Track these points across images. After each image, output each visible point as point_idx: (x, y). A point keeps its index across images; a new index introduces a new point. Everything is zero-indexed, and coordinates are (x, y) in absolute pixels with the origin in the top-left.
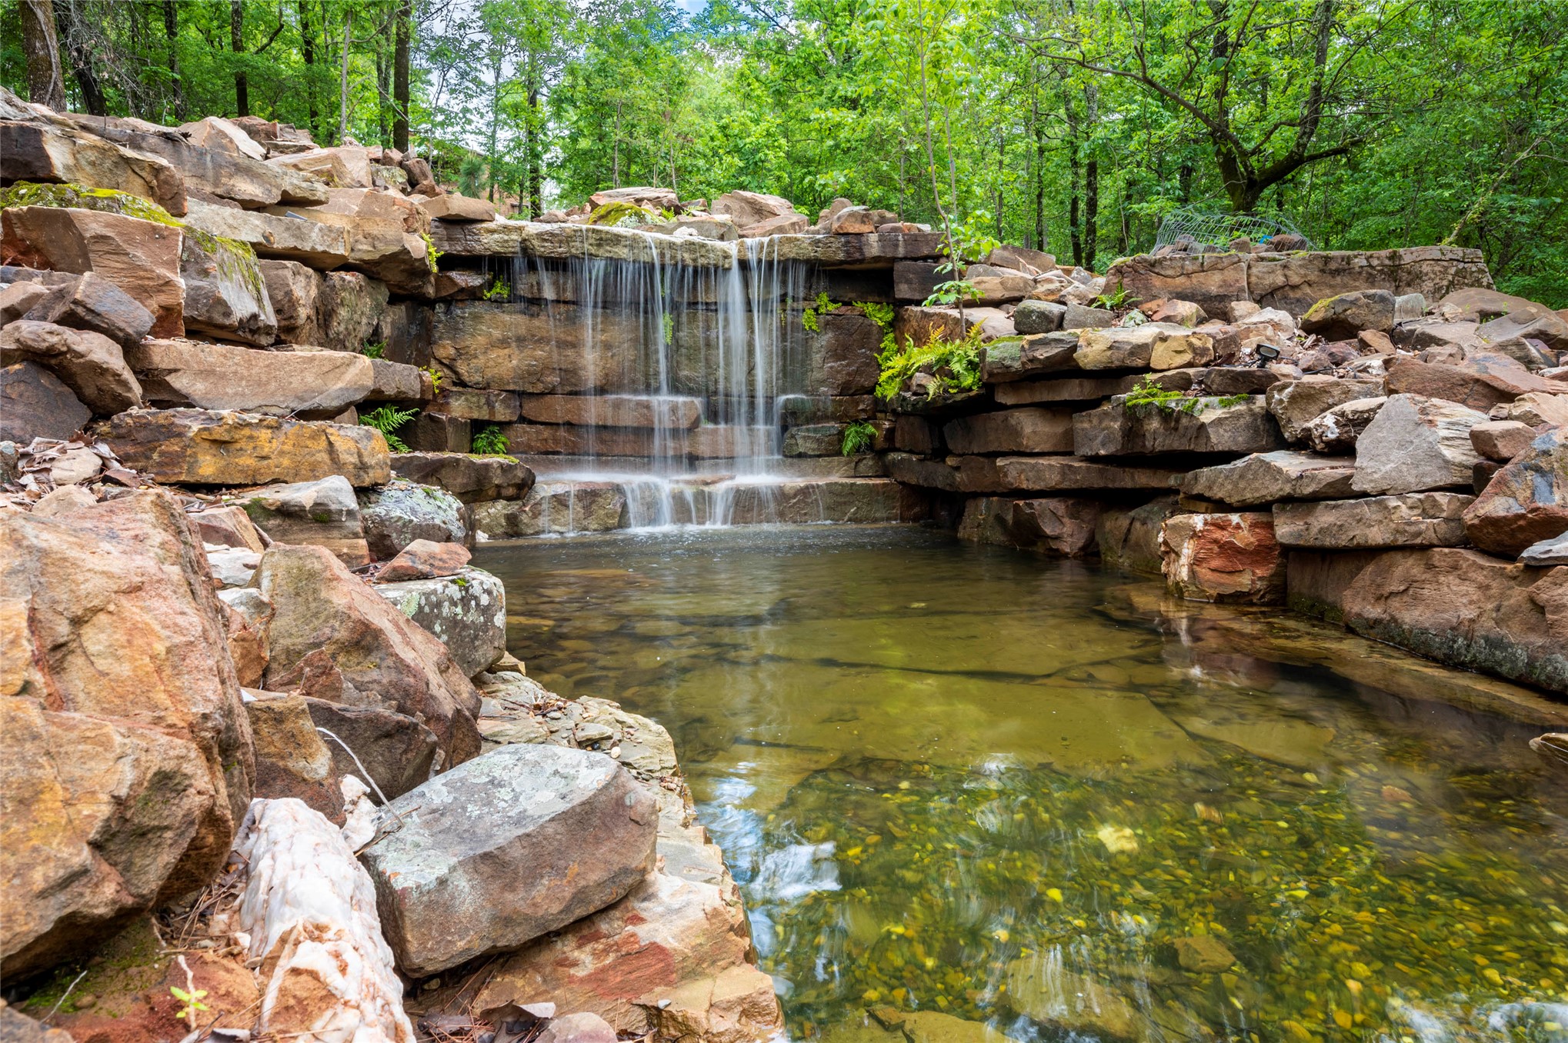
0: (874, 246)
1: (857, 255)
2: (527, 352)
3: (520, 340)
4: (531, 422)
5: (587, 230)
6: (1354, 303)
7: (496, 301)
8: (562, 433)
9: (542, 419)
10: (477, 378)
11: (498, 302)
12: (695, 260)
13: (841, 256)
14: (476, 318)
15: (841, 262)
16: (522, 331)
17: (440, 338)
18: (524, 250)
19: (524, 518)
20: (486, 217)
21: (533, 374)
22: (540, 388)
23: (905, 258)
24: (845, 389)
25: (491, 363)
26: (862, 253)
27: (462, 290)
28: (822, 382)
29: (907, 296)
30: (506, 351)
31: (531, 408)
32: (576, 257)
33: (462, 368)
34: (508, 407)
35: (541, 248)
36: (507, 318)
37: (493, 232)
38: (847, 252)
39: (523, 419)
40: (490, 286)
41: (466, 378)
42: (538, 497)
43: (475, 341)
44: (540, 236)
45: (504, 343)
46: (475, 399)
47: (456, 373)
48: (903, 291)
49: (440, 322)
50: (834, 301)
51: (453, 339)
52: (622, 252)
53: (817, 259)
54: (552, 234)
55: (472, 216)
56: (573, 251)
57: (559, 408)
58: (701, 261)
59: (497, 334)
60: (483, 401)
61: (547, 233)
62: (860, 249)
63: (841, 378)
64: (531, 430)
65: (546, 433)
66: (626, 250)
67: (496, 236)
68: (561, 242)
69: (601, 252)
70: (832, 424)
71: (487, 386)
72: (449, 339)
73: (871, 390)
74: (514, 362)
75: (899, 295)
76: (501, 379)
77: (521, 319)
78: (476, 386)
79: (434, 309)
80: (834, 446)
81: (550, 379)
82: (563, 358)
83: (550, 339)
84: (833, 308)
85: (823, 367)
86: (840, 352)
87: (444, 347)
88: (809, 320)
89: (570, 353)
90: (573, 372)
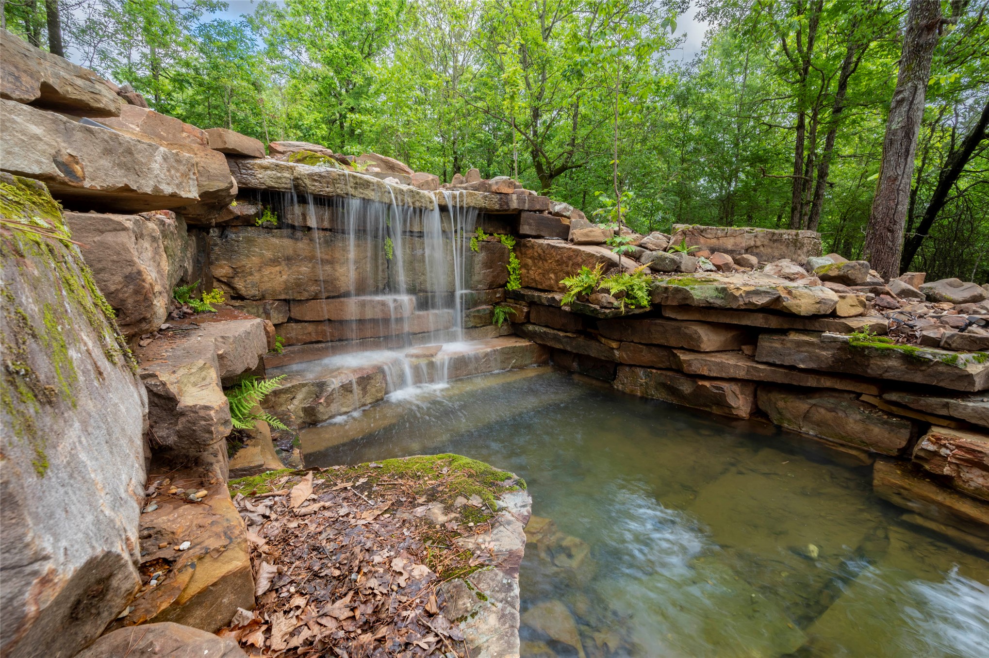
0: (514, 204)
1: (505, 207)
2: (294, 268)
3: (288, 259)
4: (297, 321)
5: (349, 175)
6: (853, 267)
7: (267, 228)
8: (327, 329)
9: (307, 319)
10: (253, 292)
11: (268, 228)
12: (413, 203)
13: (497, 207)
14: (249, 241)
15: (497, 210)
16: (290, 252)
17: (217, 259)
18: (296, 187)
19: (321, 409)
20: (257, 155)
21: (298, 285)
22: (306, 295)
23: (528, 210)
24: (491, 286)
25: (266, 279)
26: (508, 206)
27: (238, 218)
28: (479, 282)
29: (528, 233)
30: (278, 268)
31: (296, 313)
32: (338, 196)
33: (239, 284)
34: (280, 312)
35: (314, 187)
36: (276, 241)
37: (266, 168)
38: (501, 205)
39: (290, 320)
40: (259, 215)
41: (243, 292)
42: (330, 389)
43: (251, 262)
44: (311, 176)
45: (275, 262)
46: (255, 310)
47: (234, 288)
48: (525, 229)
49: (216, 245)
50: (485, 233)
51: (229, 259)
52: (371, 194)
53: (486, 209)
54: (320, 176)
55: (246, 152)
56: (339, 191)
57: (324, 309)
58: (418, 204)
59: (269, 254)
60: (261, 310)
61: (316, 174)
62: (507, 204)
63: (489, 279)
64: (299, 326)
65: (310, 328)
66: (373, 193)
67: (269, 172)
68: (328, 183)
69: (356, 193)
70: (484, 307)
71: (263, 298)
72: (227, 260)
73: (505, 285)
74: (284, 277)
75: (522, 232)
76: (274, 291)
77: (287, 242)
78: (254, 299)
79: (208, 233)
80: (489, 320)
81: (313, 288)
82: (322, 272)
83: (311, 258)
84: (485, 237)
85: (480, 273)
86: (489, 264)
87: (221, 267)
88: (474, 245)
89: (328, 268)
90: (330, 282)
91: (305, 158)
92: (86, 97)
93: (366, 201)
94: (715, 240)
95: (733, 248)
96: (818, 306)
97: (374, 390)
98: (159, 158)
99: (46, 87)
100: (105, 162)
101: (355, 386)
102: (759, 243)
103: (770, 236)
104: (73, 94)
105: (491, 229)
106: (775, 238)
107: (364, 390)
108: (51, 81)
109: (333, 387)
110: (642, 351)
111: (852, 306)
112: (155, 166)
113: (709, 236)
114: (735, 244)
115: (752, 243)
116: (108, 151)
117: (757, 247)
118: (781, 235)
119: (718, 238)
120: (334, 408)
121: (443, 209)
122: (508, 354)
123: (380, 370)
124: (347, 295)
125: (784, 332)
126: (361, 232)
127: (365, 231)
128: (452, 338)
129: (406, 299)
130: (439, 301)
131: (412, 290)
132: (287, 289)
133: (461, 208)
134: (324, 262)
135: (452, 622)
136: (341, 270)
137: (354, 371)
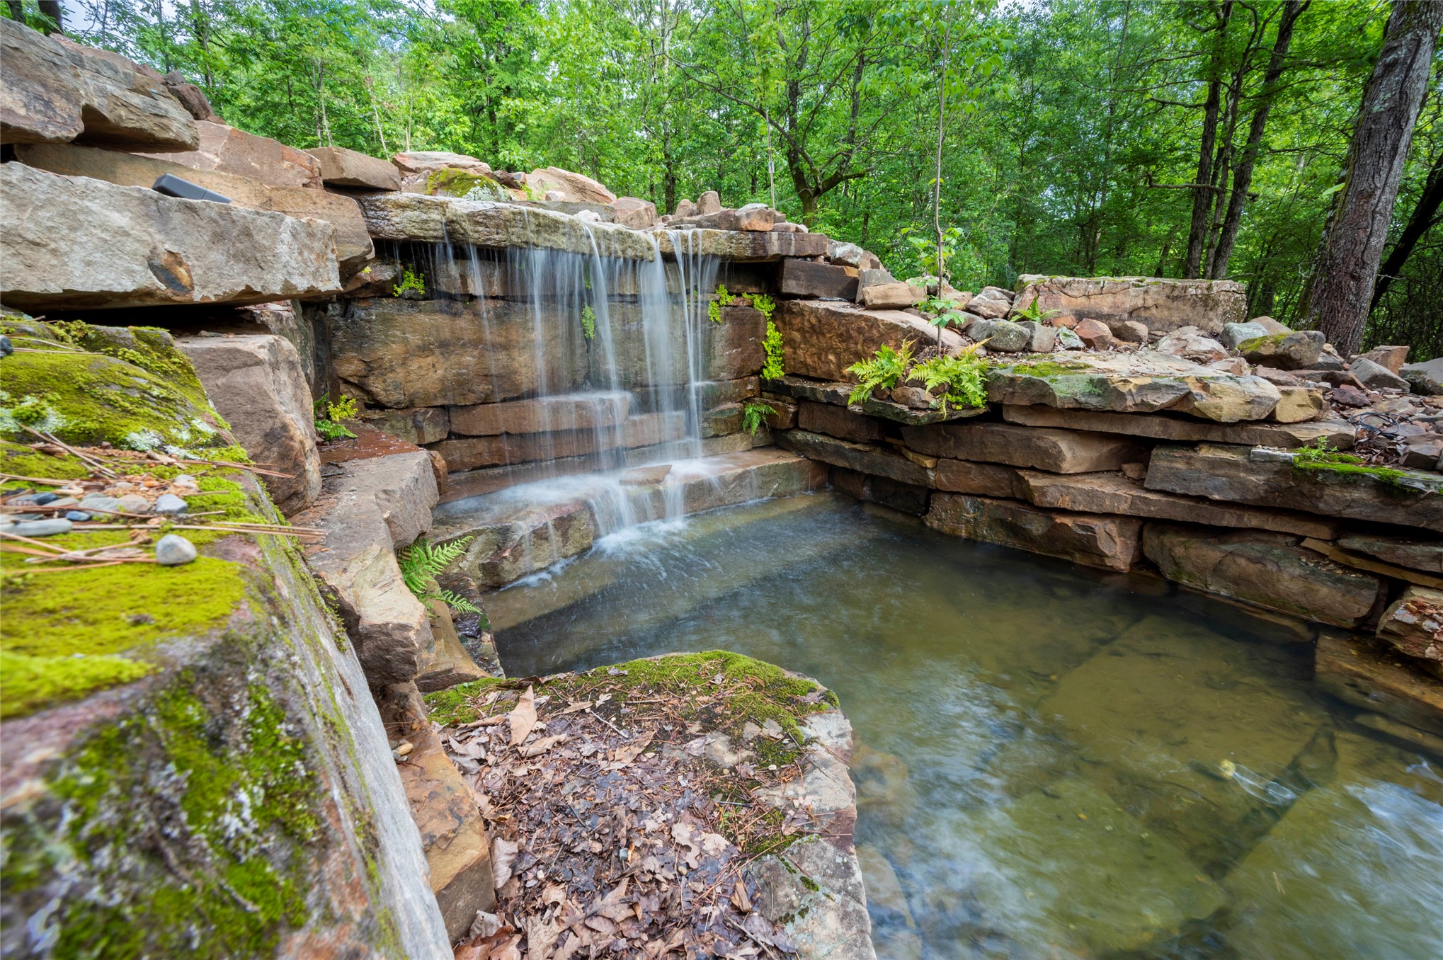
0: (774, 248)
1: (761, 253)
2: (453, 358)
3: (444, 346)
4: (460, 437)
5: (529, 213)
6: (1299, 341)
7: (410, 299)
8: (506, 446)
9: (475, 432)
10: (396, 396)
11: (413, 299)
12: (623, 251)
13: (749, 253)
14: (386, 320)
15: (748, 258)
16: (446, 334)
17: (341, 350)
18: (451, 234)
19: (507, 565)
20: (390, 186)
21: (461, 383)
22: (472, 398)
23: (795, 257)
24: (739, 375)
25: (413, 376)
26: (765, 251)
27: (367, 285)
28: (722, 368)
29: (794, 291)
30: (429, 360)
31: (460, 422)
32: (514, 246)
33: (377, 386)
34: (436, 424)
35: (477, 234)
36: (424, 318)
37: (404, 207)
38: (754, 250)
39: (451, 435)
40: (397, 280)
41: (383, 397)
42: (517, 537)
43: (389, 352)
44: (471, 216)
45: (425, 350)
46: (401, 424)
47: (369, 393)
48: (790, 286)
49: (338, 328)
50: (730, 294)
51: (359, 349)
52: (561, 241)
53: (732, 256)
54: (486, 216)
55: (373, 183)
56: (514, 238)
57: (501, 417)
58: (630, 253)
59: (415, 340)
60: (410, 424)
61: (479, 213)
62: (764, 247)
63: (737, 364)
64: (464, 444)
65: (482, 446)
66: (564, 239)
67: (409, 213)
68: (498, 226)
69: (540, 241)
70: (729, 405)
71: (411, 405)
72: (356, 351)
73: (759, 372)
74: (440, 372)
75: (785, 290)
76: (427, 394)
77: (441, 319)
78: (398, 406)
79: (326, 310)
80: (737, 425)
81: (483, 387)
82: (496, 361)
83: (477, 343)
84: (731, 300)
85: (724, 355)
86: (736, 341)
87: (349, 361)
88: (714, 312)
89: (502, 356)
90: (507, 376)
91: (451, 180)
92: (148, 125)
93: (554, 252)
94: (1083, 300)
95: (1111, 311)
96: (1249, 407)
97: (577, 535)
98: (286, 236)
99: (89, 114)
100: (216, 256)
101: (552, 530)
102: (1150, 302)
103: (1167, 291)
104: (131, 121)
105: (739, 287)
106: (1176, 293)
107: (565, 536)
108: (96, 102)
109: (521, 534)
110: (969, 473)
111: (1300, 406)
112: (282, 249)
113: (1075, 293)
114: (1115, 306)
115: (1140, 303)
116: (218, 237)
117: (1146, 308)
118: (1185, 289)
119: (1088, 296)
120: (525, 563)
121: (668, 258)
122: (767, 475)
123: (585, 506)
124: (532, 394)
125: (1192, 445)
126: (550, 299)
127: (554, 296)
128: (687, 453)
129: (619, 398)
130: (666, 400)
131: (626, 384)
132: (443, 391)
133: (695, 256)
134: (497, 347)
135: (774, 924)
136: (521, 359)
137: (550, 509)
